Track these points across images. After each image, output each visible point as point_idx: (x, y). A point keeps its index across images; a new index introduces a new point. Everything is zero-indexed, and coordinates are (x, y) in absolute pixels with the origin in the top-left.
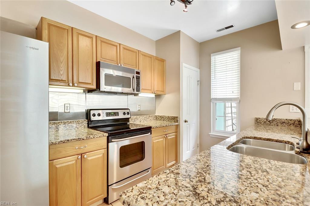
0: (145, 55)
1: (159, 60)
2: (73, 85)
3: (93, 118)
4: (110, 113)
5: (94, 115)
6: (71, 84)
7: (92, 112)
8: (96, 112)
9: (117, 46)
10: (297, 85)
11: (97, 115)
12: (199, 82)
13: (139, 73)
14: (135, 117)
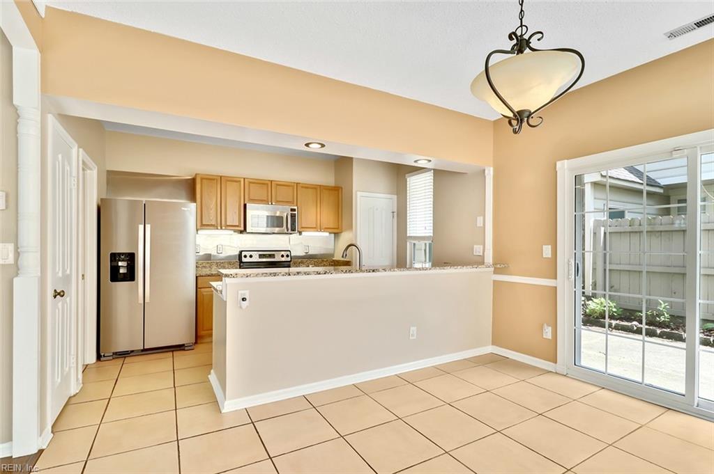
0: (307, 187)
1: (329, 190)
2: (221, 228)
3: (244, 260)
4: (264, 255)
5: (245, 256)
6: (219, 228)
7: (243, 254)
8: (248, 254)
9: (267, 184)
10: (480, 219)
11: (248, 256)
12: (395, 214)
13: (294, 210)
14: (300, 260)
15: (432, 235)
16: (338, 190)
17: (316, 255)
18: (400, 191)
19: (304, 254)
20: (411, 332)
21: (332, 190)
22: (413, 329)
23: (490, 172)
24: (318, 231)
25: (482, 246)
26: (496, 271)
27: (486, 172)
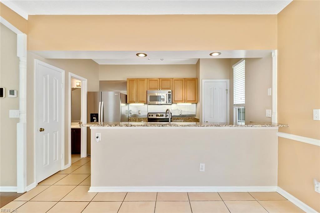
0: (177, 79)
3: (150, 117)
4: (158, 115)
6: (136, 102)
7: (149, 114)
9: (157, 80)
10: (269, 90)
11: (151, 115)
12: (228, 91)
13: (170, 92)
14: (177, 118)
15: (244, 103)
16: (195, 80)
17: (186, 115)
18: (230, 76)
19: (179, 115)
20: (201, 167)
21: (191, 80)
22: (203, 165)
23: (275, 54)
24: (183, 103)
25: (271, 110)
26: (280, 130)
27: (273, 54)
